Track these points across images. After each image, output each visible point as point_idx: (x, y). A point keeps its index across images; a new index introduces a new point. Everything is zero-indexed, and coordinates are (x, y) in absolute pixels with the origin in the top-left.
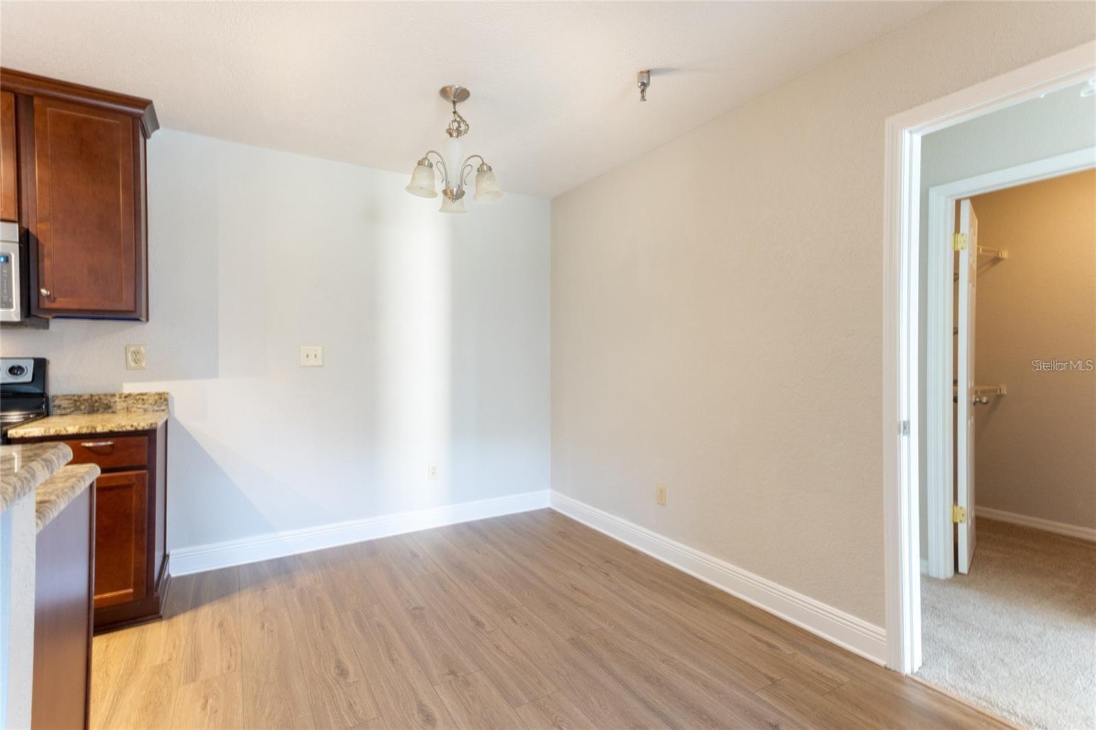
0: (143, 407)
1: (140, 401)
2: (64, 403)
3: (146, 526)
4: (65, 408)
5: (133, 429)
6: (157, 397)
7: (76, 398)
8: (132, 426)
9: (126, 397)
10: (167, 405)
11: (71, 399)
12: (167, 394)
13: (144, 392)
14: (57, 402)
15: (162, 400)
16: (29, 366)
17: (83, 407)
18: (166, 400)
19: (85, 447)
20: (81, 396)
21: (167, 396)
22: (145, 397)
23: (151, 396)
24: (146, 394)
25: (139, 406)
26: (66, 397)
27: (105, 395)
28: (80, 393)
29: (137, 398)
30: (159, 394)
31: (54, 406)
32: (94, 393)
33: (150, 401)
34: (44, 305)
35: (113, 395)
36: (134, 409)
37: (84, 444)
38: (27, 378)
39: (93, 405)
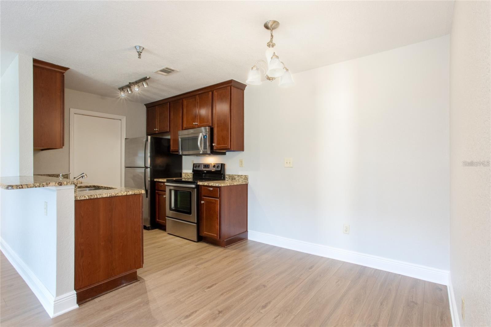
9: (238, 176)
13: (242, 175)
15: (246, 178)
16: (220, 166)
19: (209, 190)
20: (230, 175)
22: (242, 177)
26: (228, 175)
30: (245, 176)
32: (233, 174)
34: (215, 148)
35: (236, 175)
36: (240, 180)
37: (208, 189)
38: (219, 169)
39: (232, 178)
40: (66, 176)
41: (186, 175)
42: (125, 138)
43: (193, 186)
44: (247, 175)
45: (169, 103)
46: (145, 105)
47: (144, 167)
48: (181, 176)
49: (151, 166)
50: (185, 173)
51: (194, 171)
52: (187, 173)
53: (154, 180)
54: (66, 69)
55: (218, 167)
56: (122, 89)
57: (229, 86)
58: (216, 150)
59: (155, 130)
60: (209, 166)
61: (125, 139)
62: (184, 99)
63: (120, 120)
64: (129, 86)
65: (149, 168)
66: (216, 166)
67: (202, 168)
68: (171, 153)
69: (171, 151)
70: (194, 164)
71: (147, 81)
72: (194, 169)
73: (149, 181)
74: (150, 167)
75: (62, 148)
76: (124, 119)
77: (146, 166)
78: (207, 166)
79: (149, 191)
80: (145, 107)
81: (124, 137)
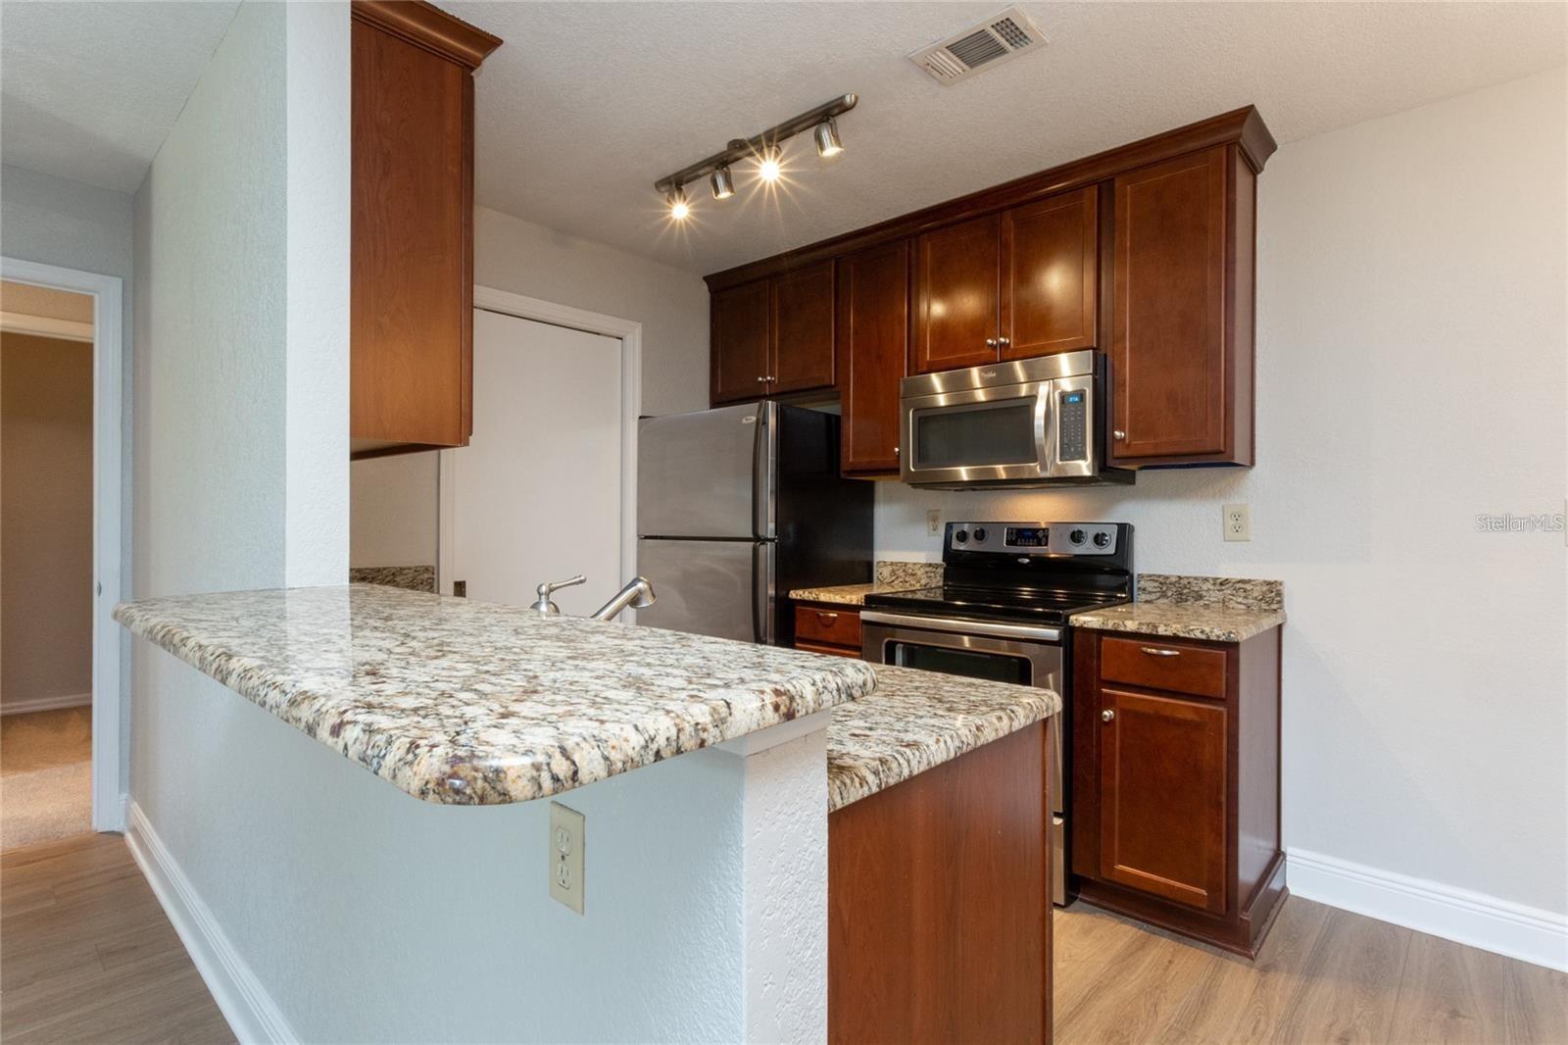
0: (1245, 601)
1: (1241, 593)
2: (1150, 585)
3: (1223, 799)
4: (1150, 593)
5: (1204, 637)
6: (1265, 588)
7: (1161, 580)
8: (1202, 632)
9: (1221, 584)
10: (1279, 602)
11: (1157, 581)
12: (1281, 584)
13: (1247, 578)
14: (1143, 584)
15: (1272, 596)
16: (1112, 534)
17: (1170, 594)
18: (1279, 594)
19: (1146, 653)
20: (1167, 578)
21: (1281, 588)
22: (1248, 587)
23: (1256, 585)
24: (1249, 581)
25: (1240, 600)
26: (1151, 578)
27: (1196, 578)
28: (1167, 574)
29: (1238, 586)
30: (1269, 583)
31: (1139, 589)
32: (1182, 575)
33: (1255, 594)
34: (1118, 452)
35: (1206, 580)
36: (1232, 604)
37: (1144, 649)
38: (1110, 549)
39: (1181, 591)
41: (900, 573)
42: (638, 413)
43: (1053, 633)
44: (1279, 579)
45: (833, 262)
46: (705, 278)
47: (751, 536)
48: (870, 578)
49: (776, 534)
50: (892, 564)
51: (949, 554)
52: (906, 564)
53: (788, 593)
54: (490, 43)
55: (1100, 538)
56: (676, 183)
57: (1220, 144)
58: (1126, 458)
59: (760, 379)
60: (1041, 535)
61: (640, 417)
62: (925, 236)
63: (621, 339)
64: (725, 161)
65: (770, 540)
66: (1091, 536)
68: (842, 476)
69: (844, 467)
70: (953, 525)
71: (842, 120)
72: (957, 545)
73: (771, 598)
74: (773, 536)
75: (467, 444)
76: (635, 336)
77: (760, 533)
78: (1029, 534)
80: (705, 287)
81: (634, 409)
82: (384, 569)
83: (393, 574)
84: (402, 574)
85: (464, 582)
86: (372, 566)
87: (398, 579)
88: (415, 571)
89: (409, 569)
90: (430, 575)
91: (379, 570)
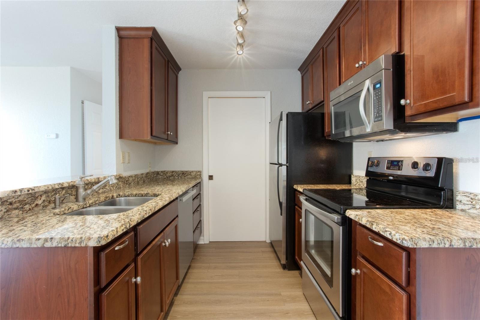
2: (464, 200)
4: (464, 204)
11: (468, 197)
14: (459, 197)
16: (434, 164)
20: (476, 195)
31: (457, 201)
34: (408, 112)
37: (370, 239)
40: (199, 173)
41: (358, 180)
42: (269, 122)
45: (322, 50)
46: (298, 70)
48: (350, 183)
49: (287, 162)
51: (368, 173)
52: (358, 177)
53: (293, 186)
55: (427, 167)
58: (413, 116)
59: (307, 103)
60: (400, 164)
62: (342, 24)
63: (264, 98)
65: (284, 165)
66: (421, 166)
67: (383, 169)
68: (326, 138)
69: (325, 134)
70: (369, 159)
73: (284, 187)
74: (285, 163)
76: (268, 95)
77: (279, 162)
78: (396, 164)
79: (284, 205)
81: (269, 120)
82: (188, 171)
83: (190, 172)
84: (192, 172)
85: (213, 176)
86: (185, 170)
87: (192, 174)
88: (196, 172)
89: (195, 171)
90: (200, 173)
91: (187, 171)
